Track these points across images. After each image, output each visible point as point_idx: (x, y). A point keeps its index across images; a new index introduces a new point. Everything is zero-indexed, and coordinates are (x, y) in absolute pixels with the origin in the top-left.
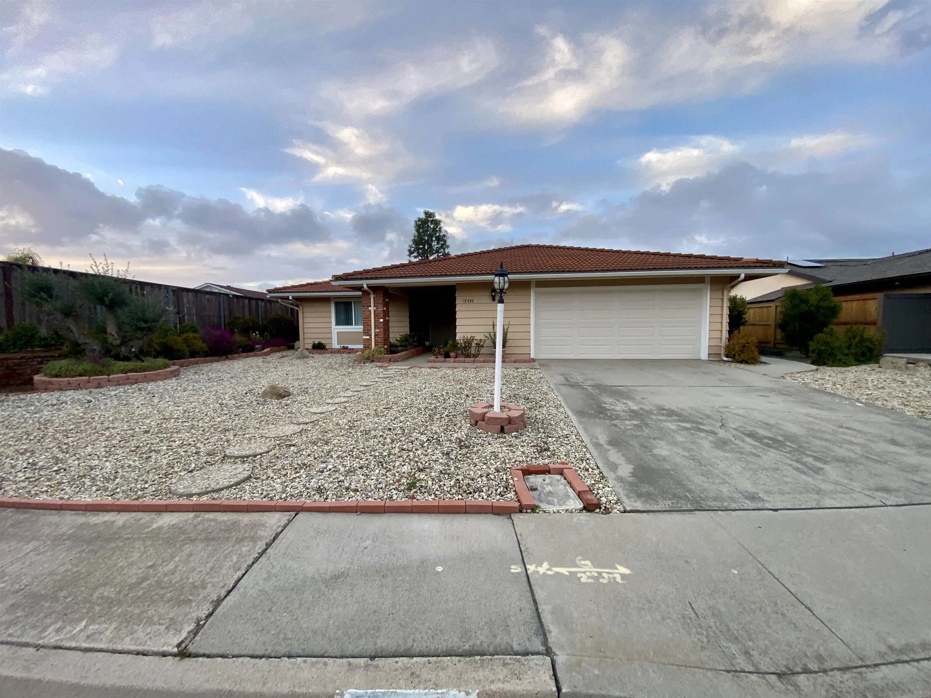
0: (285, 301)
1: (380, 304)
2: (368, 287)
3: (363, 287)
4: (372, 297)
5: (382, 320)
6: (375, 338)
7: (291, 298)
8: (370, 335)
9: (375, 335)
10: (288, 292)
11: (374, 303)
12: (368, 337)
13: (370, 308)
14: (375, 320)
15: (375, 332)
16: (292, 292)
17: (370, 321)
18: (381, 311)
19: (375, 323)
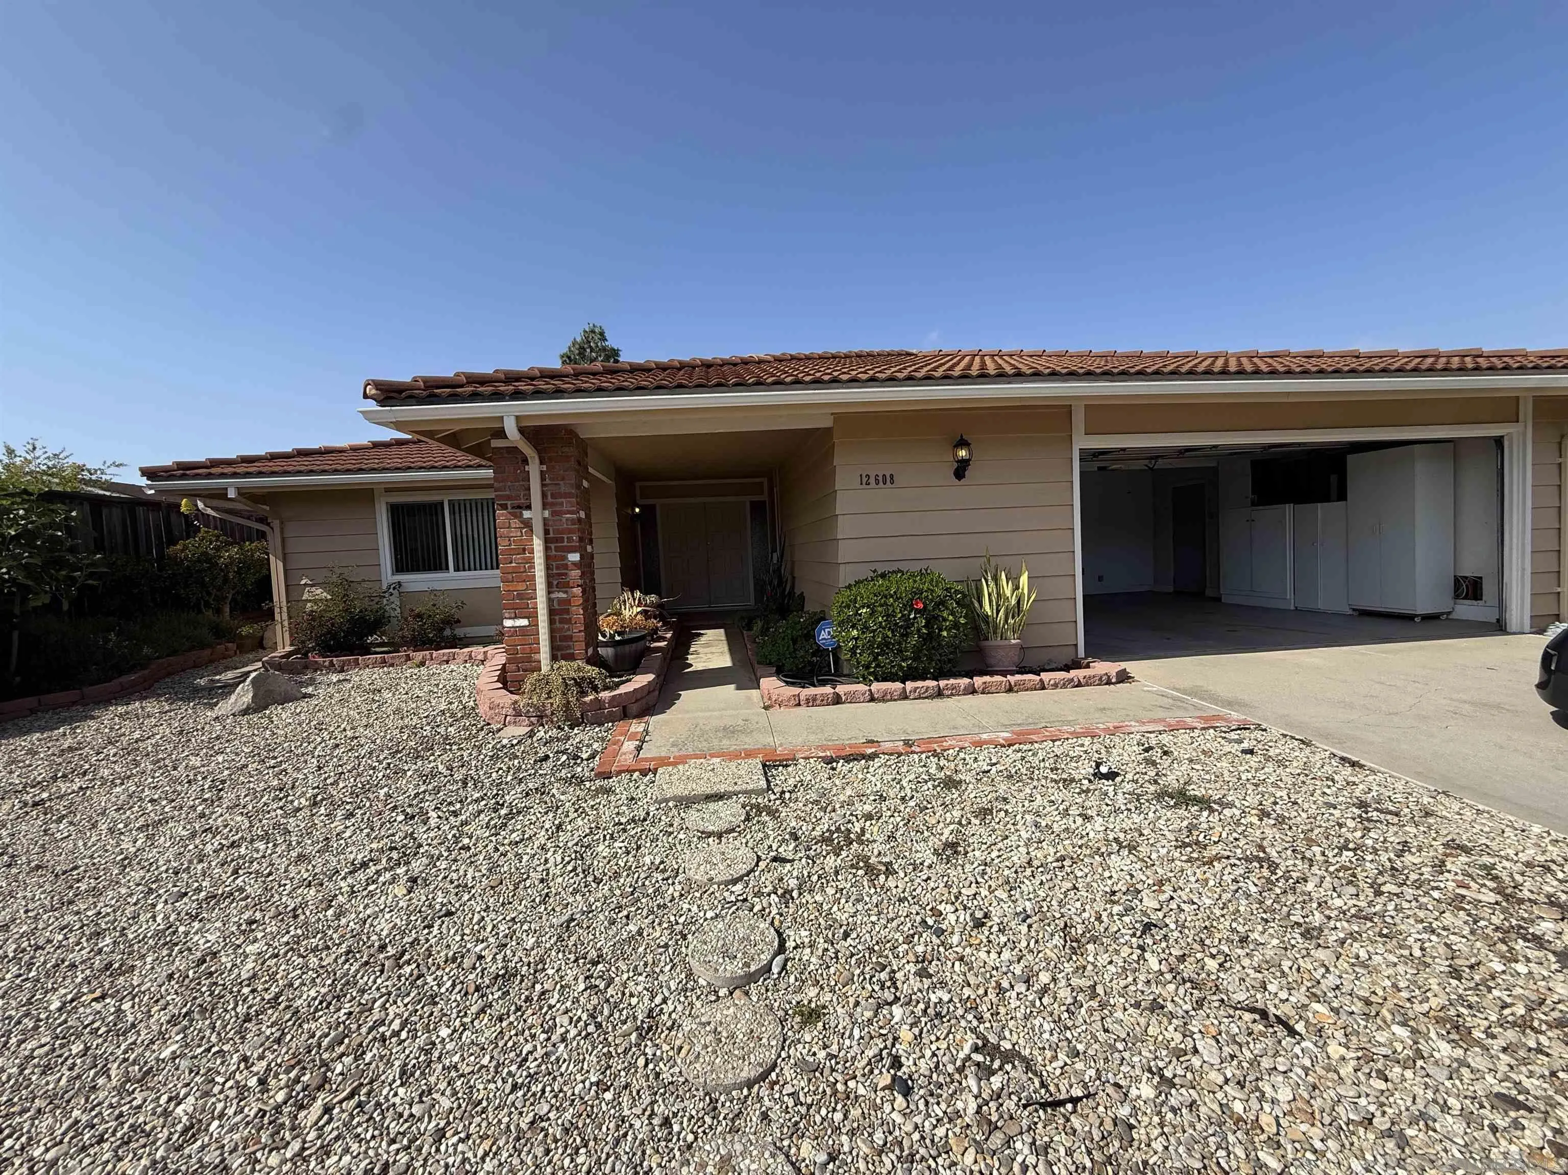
0: (216, 503)
1: (567, 495)
2: (522, 430)
3: (500, 433)
4: (534, 469)
5: (574, 557)
6: (551, 622)
7: (232, 494)
8: (532, 616)
9: (552, 612)
10: (223, 475)
11: (544, 495)
12: (524, 622)
13: (526, 514)
14: (548, 558)
15: (550, 601)
16: (235, 475)
17: (531, 561)
18: (573, 522)
19: (548, 568)
